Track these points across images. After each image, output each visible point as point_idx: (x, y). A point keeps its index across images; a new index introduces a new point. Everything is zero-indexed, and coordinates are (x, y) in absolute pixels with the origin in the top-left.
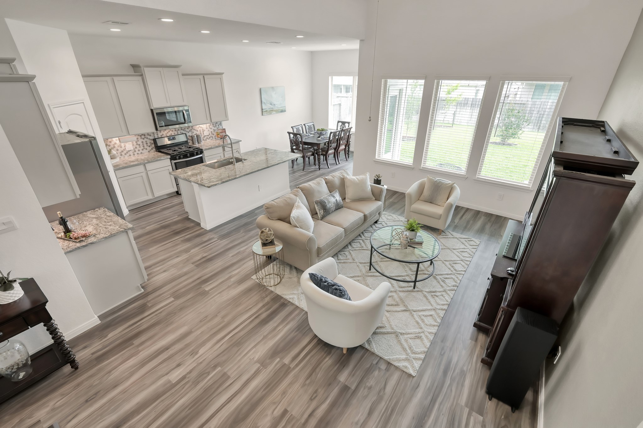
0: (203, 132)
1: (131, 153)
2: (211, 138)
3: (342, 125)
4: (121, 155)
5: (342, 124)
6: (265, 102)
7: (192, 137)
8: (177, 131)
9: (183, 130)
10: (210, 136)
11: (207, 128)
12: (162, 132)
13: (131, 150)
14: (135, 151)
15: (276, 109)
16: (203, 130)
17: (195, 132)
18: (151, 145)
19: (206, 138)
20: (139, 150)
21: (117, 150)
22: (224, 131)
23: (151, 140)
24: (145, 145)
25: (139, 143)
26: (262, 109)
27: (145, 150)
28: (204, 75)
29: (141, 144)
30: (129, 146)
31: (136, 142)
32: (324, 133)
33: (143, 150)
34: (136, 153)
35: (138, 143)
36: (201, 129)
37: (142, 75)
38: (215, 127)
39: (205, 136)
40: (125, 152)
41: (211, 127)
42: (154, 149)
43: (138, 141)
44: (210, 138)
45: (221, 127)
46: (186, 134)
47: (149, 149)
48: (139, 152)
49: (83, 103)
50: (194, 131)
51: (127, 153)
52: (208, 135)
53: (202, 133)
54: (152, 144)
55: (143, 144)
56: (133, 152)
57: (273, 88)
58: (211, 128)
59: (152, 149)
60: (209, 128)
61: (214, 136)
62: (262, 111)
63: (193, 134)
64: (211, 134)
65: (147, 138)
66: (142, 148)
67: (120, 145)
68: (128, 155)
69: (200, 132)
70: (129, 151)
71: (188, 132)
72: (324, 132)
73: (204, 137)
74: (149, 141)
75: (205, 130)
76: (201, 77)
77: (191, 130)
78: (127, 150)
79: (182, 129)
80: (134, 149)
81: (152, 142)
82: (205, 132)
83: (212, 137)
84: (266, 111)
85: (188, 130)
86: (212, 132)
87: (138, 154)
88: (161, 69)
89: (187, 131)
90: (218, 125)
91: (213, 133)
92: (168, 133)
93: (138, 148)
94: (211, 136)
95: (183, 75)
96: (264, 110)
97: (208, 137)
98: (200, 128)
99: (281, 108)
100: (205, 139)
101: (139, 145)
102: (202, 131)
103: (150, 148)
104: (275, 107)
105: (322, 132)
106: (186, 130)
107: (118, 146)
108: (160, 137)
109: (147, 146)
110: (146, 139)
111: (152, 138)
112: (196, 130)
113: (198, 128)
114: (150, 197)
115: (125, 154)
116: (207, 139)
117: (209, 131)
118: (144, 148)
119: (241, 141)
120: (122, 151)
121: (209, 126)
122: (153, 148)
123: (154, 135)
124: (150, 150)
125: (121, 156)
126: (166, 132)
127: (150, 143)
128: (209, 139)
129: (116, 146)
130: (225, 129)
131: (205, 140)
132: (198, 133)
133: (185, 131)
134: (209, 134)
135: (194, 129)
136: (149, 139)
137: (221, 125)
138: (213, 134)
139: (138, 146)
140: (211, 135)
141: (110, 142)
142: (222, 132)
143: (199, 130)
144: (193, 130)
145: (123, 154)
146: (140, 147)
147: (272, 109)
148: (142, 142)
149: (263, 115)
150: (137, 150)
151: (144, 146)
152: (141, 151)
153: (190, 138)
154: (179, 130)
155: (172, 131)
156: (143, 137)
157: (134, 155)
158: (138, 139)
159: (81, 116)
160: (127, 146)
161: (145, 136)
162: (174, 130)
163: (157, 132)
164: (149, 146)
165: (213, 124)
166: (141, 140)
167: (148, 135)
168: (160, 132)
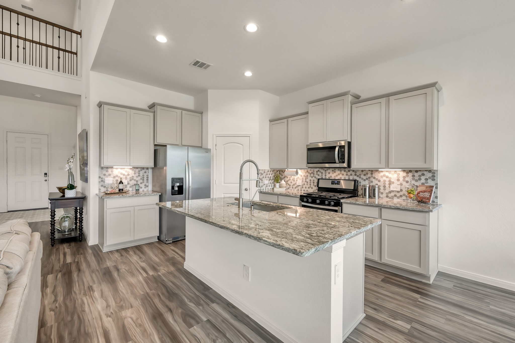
0: (390, 184)
1: (299, 188)
2: (404, 198)
4: (293, 188)
8: (349, 176)
9: (358, 176)
10: (401, 193)
11: (398, 180)
12: (331, 174)
13: (300, 185)
14: (303, 187)
16: (390, 181)
17: (375, 182)
19: (392, 194)
20: (306, 188)
21: (291, 182)
22: (430, 189)
24: (312, 184)
27: (311, 189)
28: (387, 96)
29: (309, 182)
30: (300, 181)
31: (306, 179)
33: (309, 188)
34: (303, 189)
35: (307, 180)
36: (388, 179)
38: (417, 181)
39: (393, 191)
40: (296, 186)
41: (407, 179)
43: (307, 178)
44: (401, 196)
46: (357, 181)
48: (306, 190)
49: (249, 137)
50: (373, 180)
51: (297, 187)
52: (398, 192)
53: (387, 186)
55: (310, 182)
56: (301, 188)
58: (407, 182)
60: (404, 180)
64: (404, 190)
65: (315, 177)
66: (309, 186)
68: (297, 189)
69: (385, 183)
71: (364, 180)
73: (390, 192)
75: (393, 183)
76: (383, 100)
77: (370, 178)
78: (297, 184)
79: (355, 175)
80: (302, 185)
81: (316, 182)
82: (392, 186)
83: (407, 197)
85: (365, 178)
86: (407, 188)
88: (324, 102)
89: (362, 179)
90: (426, 179)
92: (337, 176)
93: (306, 185)
94: (404, 195)
97: (398, 195)
98: (384, 178)
100: (390, 195)
101: (307, 182)
102: (387, 183)
106: (362, 176)
107: (292, 180)
108: (327, 178)
109: (313, 185)
110: (314, 178)
111: (319, 177)
112: (377, 179)
113: (382, 177)
115: (295, 188)
116: (395, 198)
117: (401, 184)
121: (404, 177)
123: (322, 175)
126: (335, 174)
128: (398, 198)
131: (390, 198)
132: (380, 184)
133: (360, 177)
134: (401, 190)
135: (374, 178)
139: (306, 183)
140: (405, 192)
142: (426, 192)
143: (382, 180)
144: (372, 179)
145: (294, 187)
146: (307, 185)
148: (310, 180)
150: (304, 186)
151: (310, 185)
152: (307, 189)
154: (351, 175)
155: (343, 175)
156: (312, 175)
157: (301, 190)
158: (307, 176)
159: (243, 145)
160: (298, 180)
161: (314, 174)
162: (345, 173)
163: (326, 173)
164: (315, 186)
165: (413, 176)
166: (310, 178)
167: (317, 174)
168: (329, 173)
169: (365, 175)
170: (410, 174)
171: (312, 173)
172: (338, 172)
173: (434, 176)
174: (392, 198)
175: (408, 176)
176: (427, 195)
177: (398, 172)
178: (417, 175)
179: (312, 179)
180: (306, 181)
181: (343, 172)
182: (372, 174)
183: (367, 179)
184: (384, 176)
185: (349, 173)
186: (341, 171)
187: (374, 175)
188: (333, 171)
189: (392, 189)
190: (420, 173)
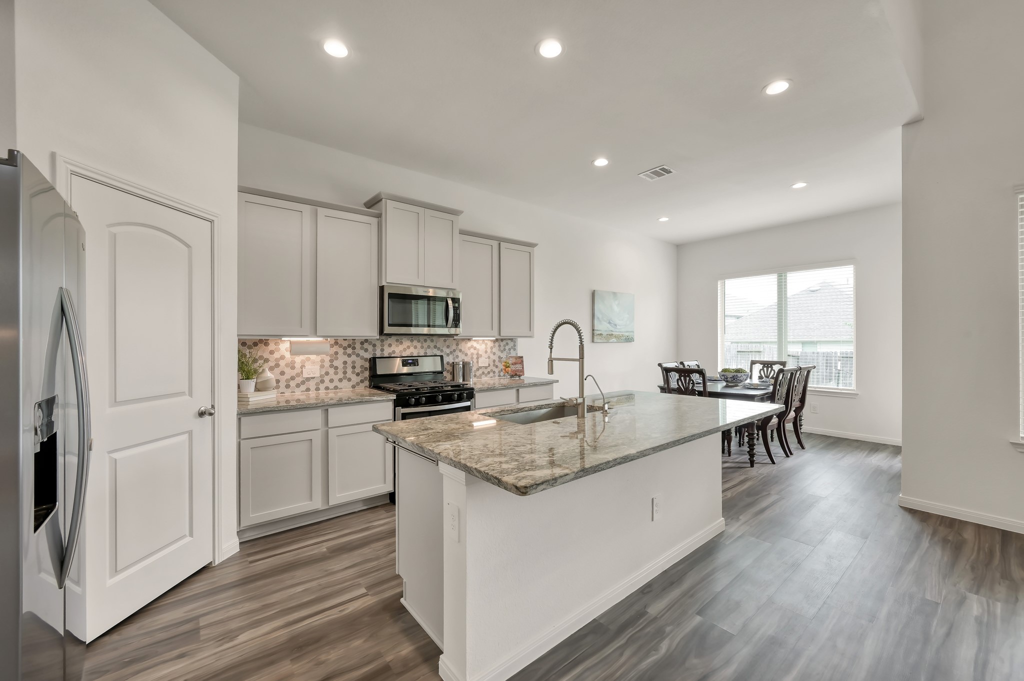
0: (478, 358)
1: (312, 385)
2: (492, 374)
3: (765, 369)
4: (288, 386)
5: (763, 367)
6: (600, 316)
7: (453, 365)
8: (425, 349)
9: (439, 349)
10: (489, 369)
11: (486, 352)
12: (393, 348)
13: (313, 378)
14: (322, 381)
15: (617, 333)
16: (478, 354)
17: (460, 359)
18: (362, 372)
19: (480, 372)
20: (331, 381)
21: (282, 373)
22: (519, 360)
23: (366, 360)
24: (349, 370)
25: (338, 363)
26: (593, 330)
27: (345, 381)
28: (500, 240)
29: (341, 366)
30: (312, 366)
31: (331, 361)
32: (741, 379)
33: (340, 380)
34: (322, 387)
35: (335, 363)
36: (475, 352)
37: (379, 216)
38: (502, 352)
39: (481, 367)
40: (299, 380)
41: (494, 350)
42: (367, 383)
43: (337, 359)
44: (489, 373)
45: (513, 354)
46: (442, 357)
47: (355, 379)
48: (331, 386)
49: (212, 222)
50: (460, 354)
51: (303, 383)
52: (486, 368)
53: (475, 360)
54: (366, 369)
55: (345, 368)
56: (317, 384)
57: (615, 294)
58: (494, 354)
59: (362, 381)
60: (491, 352)
61: (497, 370)
62: (593, 334)
63: (457, 360)
64: (492, 364)
65: (358, 355)
66: (341, 375)
67: (293, 362)
68: (303, 388)
69: (472, 358)
70: (308, 379)
71: (448, 355)
72: (742, 374)
73: (478, 369)
74: (359, 363)
75: (481, 356)
76: (495, 244)
77: (454, 351)
78: (305, 375)
79: (435, 347)
80: (321, 376)
81: (367, 365)
82: (480, 360)
83: (494, 372)
84: (601, 334)
85: (448, 351)
86: (494, 361)
87: (327, 388)
88: (420, 210)
89: (445, 353)
90: (510, 350)
91: (497, 363)
92: (405, 350)
93: (332, 375)
94: (492, 370)
95: (462, 232)
96: (596, 332)
97: (486, 372)
98: (472, 350)
99: (627, 334)
100: (478, 373)
101: (336, 368)
102: (475, 357)
103: (359, 379)
104: (617, 330)
105: (739, 375)
107: (287, 365)
108: (386, 355)
109: (353, 372)
110: (354, 357)
111: (368, 356)
112: (464, 352)
113: (469, 348)
114: (317, 504)
115: (298, 386)
116: (483, 376)
117: (489, 357)
118: (345, 378)
119: (557, 381)
120: (293, 378)
121: (492, 348)
122: (365, 378)
123: (374, 350)
124: (358, 384)
125: (284, 390)
126: (401, 347)
127: (362, 366)
128: (486, 376)
129: (282, 363)
130: (522, 357)
131: (478, 377)
132: (467, 359)
133: (442, 351)
134: (489, 365)
135: (460, 351)
136: (362, 358)
137: (515, 350)
138: (497, 367)
139: (332, 371)
140: (492, 367)
141: (272, 352)
142: (515, 364)
143: (469, 354)
144: (458, 353)
145: (292, 383)
146: (336, 373)
147: (611, 333)
148: (345, 363)
149: (593, 341)
150: (327, 379)
151: (345, 373)
152: (336, 383)
153: (449, 368)
154: (429, 347)
155: (415, 347)
156: (349, 351)
157: (317, 389)
158: (336, 353)
159: (188, 246)
160: (308, 366)
161: (354, 348)
162: (419, 345)
163: (382, 345)
164: (358, 374)
165: (500, 346)
166: (342, 358)
167: (362, 348)
168: (390, 345)
169: (448, 347)
170: (497, 344)
171: (349, 346)
172: (406, 343)
173: (515, 345)
174: (480, 377)
175: (494, 346)
176: (518, 367)
177: (486, 342)
178: (502, 344)
179: (349, 360)
180: (331, 366)
181: (415, 343)
182: (457, 345)
183: (451, 353)
184: (472, 347)
185: (425, 345)
186: (412, 341)
187: (460, 347)
188: (397, 341)
189: (480, 365)
190: (504, 342)
